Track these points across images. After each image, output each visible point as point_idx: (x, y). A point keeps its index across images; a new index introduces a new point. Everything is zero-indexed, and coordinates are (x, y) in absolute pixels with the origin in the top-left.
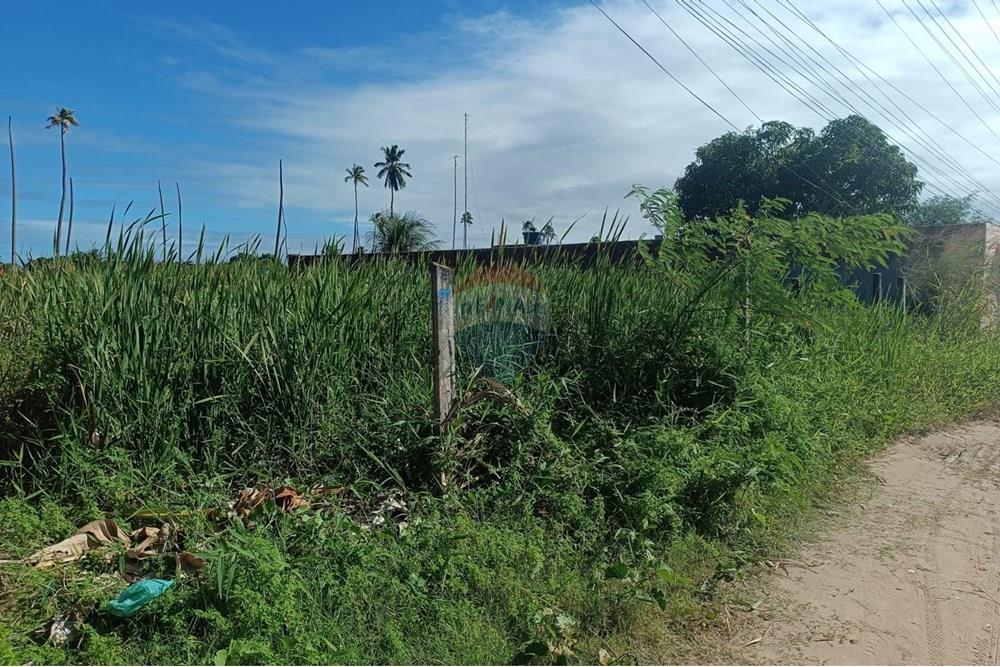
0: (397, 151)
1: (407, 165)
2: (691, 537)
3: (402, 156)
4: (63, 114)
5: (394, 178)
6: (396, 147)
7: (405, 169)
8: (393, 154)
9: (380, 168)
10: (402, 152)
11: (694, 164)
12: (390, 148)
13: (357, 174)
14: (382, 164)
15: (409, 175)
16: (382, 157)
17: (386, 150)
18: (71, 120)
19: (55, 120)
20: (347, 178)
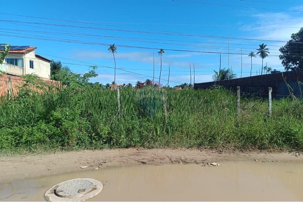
0: (264, 45)
3: (266, 46)
4: (162, 50)
5: (263, 55)
7: (267, 51)
8: (262, 47)
9: (259, 51)
13: (252, 55)
15: (269, 53)
16: (259, 48)
17: (260, 46)
18: (163, 52)
19: (159, 52)
20: (249, 56)
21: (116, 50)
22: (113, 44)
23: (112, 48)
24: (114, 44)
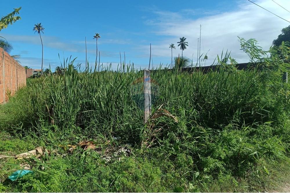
0: (184, 38)
1: (187, 43)
2: (229, 176)
3: (186, 40)
4: (97, 35)
5: (183, 47)
6: (184, 37)
7: (186, 43)
8: (183, 40)
9: (179, 44)
10: (185, 39)
11: (281, 34)
12: (182, 38)
13: (172, 46)
14: (179, 43)
15: (187, 45)
16: (179, 41)
17: (181, 39)
18: (99, 37)
19: (95, 37)
20: (170, 47)
21: (43, 31)
22: (39, 23)
23: (39, 28)
24: (41, 23)
